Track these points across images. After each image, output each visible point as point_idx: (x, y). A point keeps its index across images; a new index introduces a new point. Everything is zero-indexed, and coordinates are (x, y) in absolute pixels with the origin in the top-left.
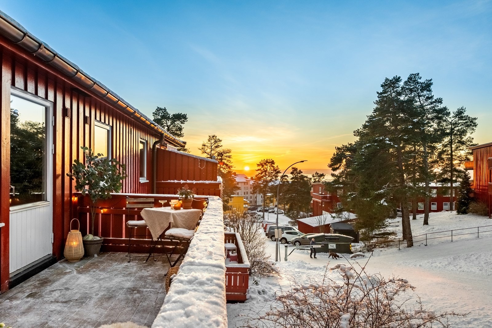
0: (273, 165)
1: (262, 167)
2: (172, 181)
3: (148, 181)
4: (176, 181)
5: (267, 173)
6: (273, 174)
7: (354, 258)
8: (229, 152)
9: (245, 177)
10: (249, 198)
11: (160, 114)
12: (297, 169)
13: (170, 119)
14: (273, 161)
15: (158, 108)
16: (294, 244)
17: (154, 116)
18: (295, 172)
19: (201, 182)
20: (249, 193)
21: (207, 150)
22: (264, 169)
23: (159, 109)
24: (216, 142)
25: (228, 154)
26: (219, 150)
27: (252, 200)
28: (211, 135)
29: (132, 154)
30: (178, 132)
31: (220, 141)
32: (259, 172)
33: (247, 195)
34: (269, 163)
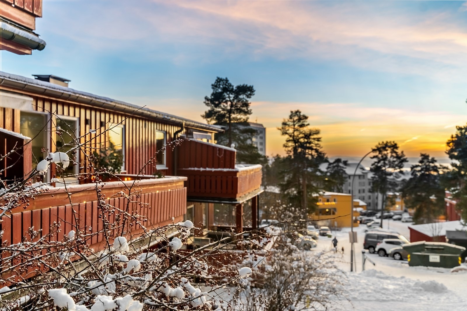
0: (395, 150)
1: (379, 153)
2: (193, 169)
3: (167, 168)
4: (196, 169)
5: (387, 162)
6: (396, 163)
7: (455, 273)
8: (317, 132)
9: (361, 167)
10: (366, 198)
11: (221, 86)
12: (428, 156)
13: (234, 92)
14: (396, 144)
15: (218, 78)
16: (392, 256)
17: (213, 88)
18: (425, 161)
19: (219, 169)
20: (366, 191)
21: (288, 130)
22: (382, 157)
23: (219, 80)
24: (300, 119)
25: (315, 136)
26: (306, 129)
27: (370, 201)
28: (294, 110)
29: (147, 144)
30: (244, 108)
31: (306, 118)
32: (376, 160)
33: (363, 195)
34: (390, 147)
